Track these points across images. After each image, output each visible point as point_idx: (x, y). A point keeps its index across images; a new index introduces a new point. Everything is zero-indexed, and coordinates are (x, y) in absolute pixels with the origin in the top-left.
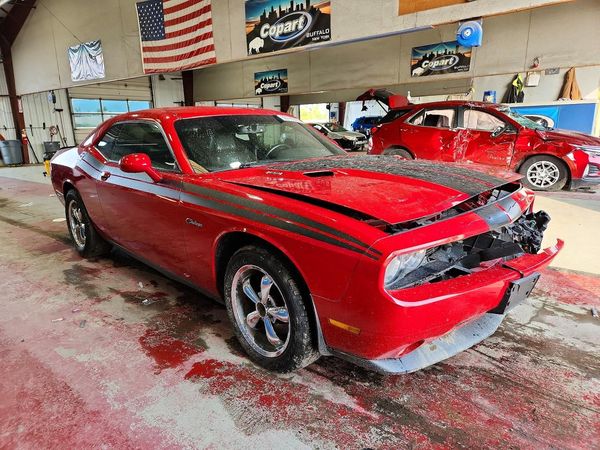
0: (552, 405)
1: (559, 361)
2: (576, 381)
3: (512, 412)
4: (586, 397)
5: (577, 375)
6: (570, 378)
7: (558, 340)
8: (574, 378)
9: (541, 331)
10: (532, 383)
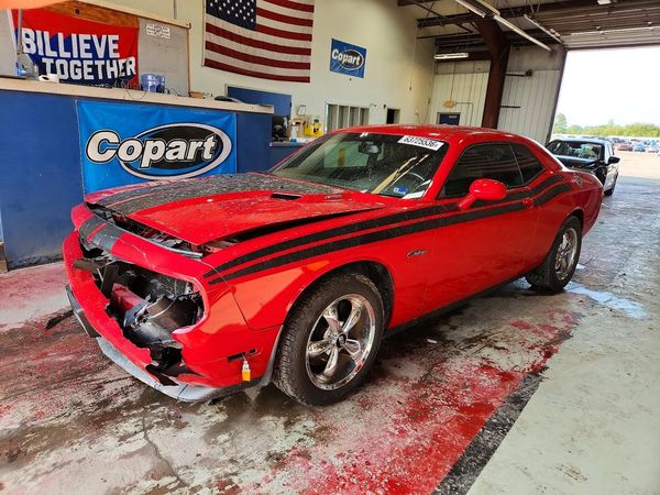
0: (25, 385)
1: (62, 420)
2: (28, 414)
3: (41, 366)
4: (8, 407)
5: (34, 419)
6: (35, 412)
7: (92, 442)
8: (32, 415)
9: (123, 439)
10: (55, 388)
